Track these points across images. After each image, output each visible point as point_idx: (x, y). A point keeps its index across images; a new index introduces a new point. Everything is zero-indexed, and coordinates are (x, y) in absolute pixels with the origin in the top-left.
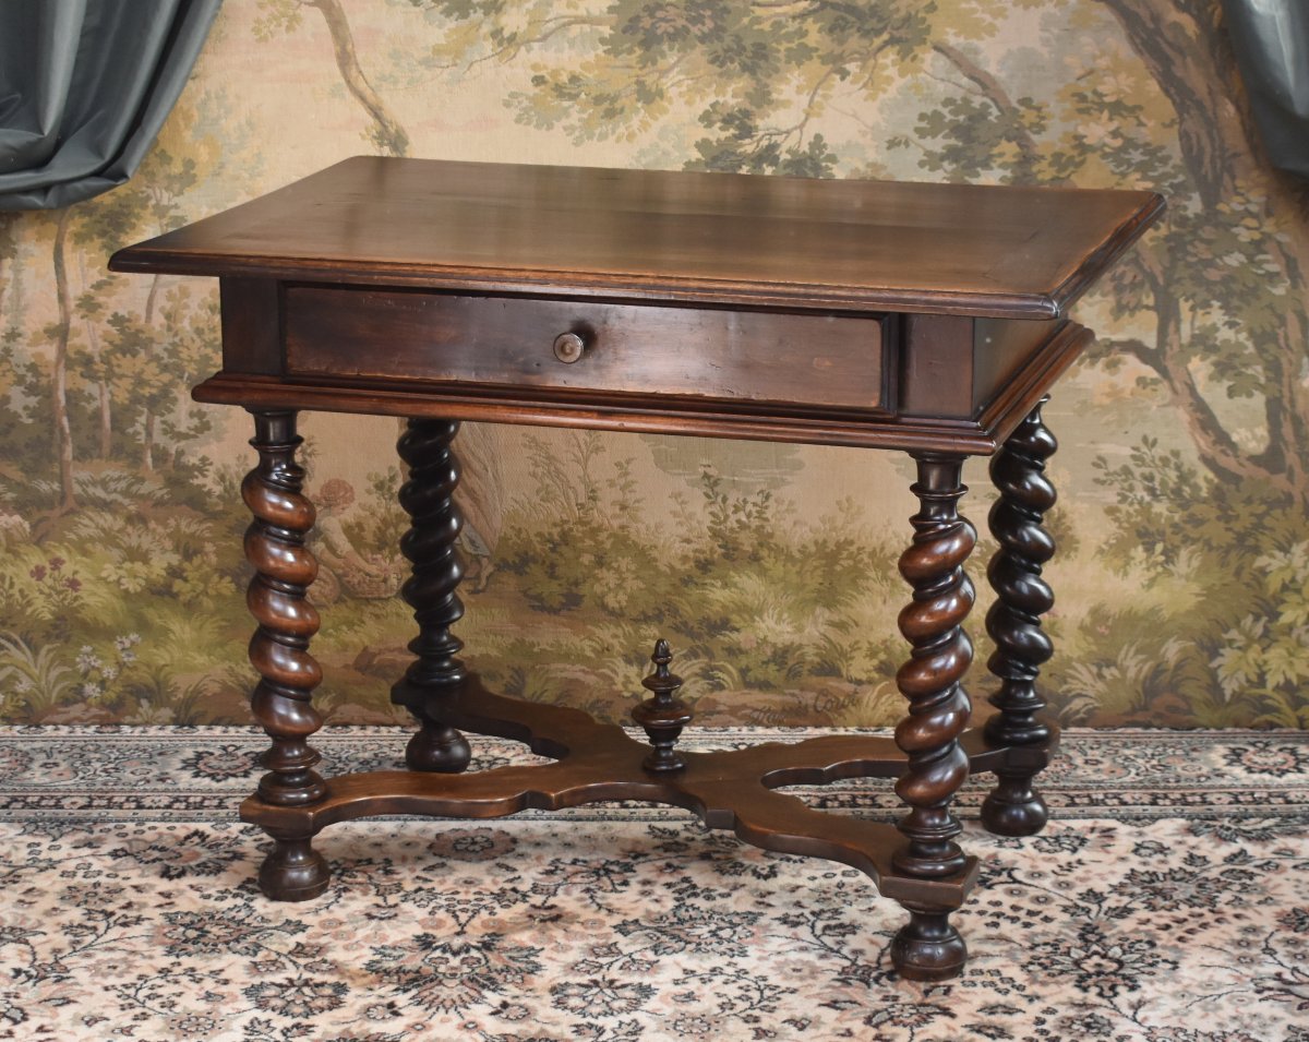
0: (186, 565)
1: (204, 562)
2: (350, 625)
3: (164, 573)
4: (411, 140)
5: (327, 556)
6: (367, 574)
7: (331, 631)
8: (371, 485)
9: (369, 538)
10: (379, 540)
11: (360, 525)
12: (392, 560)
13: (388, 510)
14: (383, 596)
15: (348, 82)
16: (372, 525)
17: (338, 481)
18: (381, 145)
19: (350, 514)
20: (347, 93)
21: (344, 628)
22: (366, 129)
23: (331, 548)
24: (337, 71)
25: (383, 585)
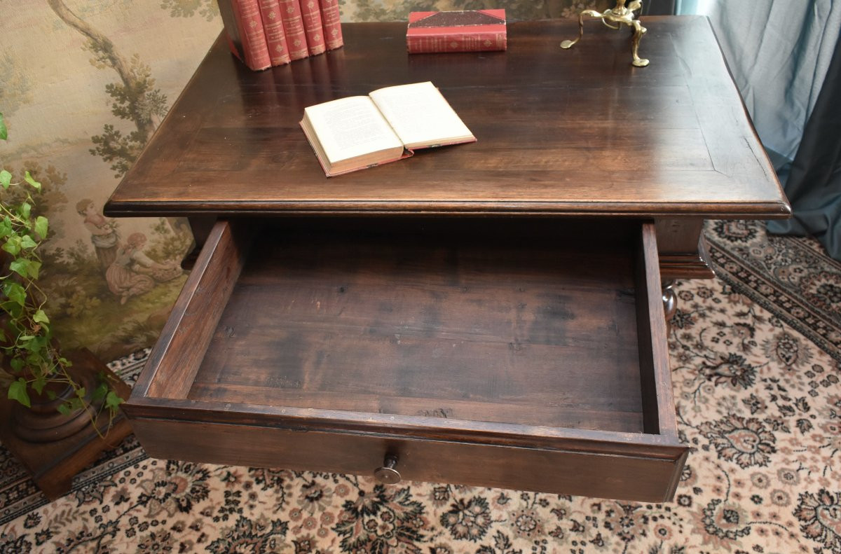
0: (69, 301)
1: (79, 296)
2: (165, 294)
3: (60, 308)
4: (114, 43)
5: (143, 269)
6: (166, 270)
7: (156, 300)
8: (153, 230)
9: (160, 254)
10: (166, 253)
11: (154, 250)
12: (175, 259)
13: (166, 238)
14: (176, 276)
15: (63, 18)
16: (160, 248)
17: (135, 234)
18: (97, 51)
19: (147, 247)
20: (64, 24)
21: (163, 297)
22: (84, 44)
23: (144, 266)
24: (53, 13)
25: (175, 272)
